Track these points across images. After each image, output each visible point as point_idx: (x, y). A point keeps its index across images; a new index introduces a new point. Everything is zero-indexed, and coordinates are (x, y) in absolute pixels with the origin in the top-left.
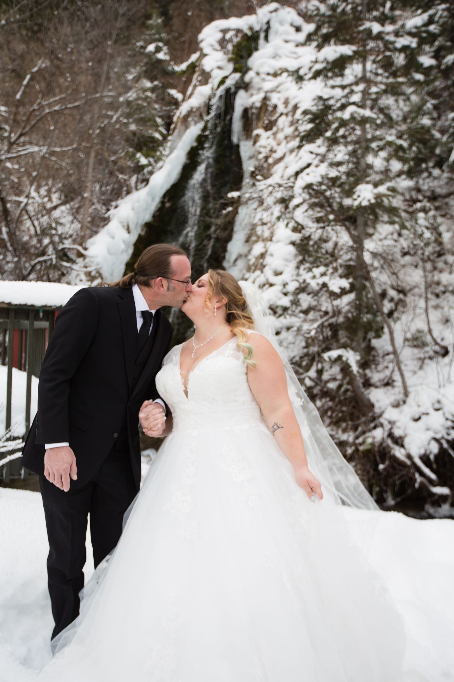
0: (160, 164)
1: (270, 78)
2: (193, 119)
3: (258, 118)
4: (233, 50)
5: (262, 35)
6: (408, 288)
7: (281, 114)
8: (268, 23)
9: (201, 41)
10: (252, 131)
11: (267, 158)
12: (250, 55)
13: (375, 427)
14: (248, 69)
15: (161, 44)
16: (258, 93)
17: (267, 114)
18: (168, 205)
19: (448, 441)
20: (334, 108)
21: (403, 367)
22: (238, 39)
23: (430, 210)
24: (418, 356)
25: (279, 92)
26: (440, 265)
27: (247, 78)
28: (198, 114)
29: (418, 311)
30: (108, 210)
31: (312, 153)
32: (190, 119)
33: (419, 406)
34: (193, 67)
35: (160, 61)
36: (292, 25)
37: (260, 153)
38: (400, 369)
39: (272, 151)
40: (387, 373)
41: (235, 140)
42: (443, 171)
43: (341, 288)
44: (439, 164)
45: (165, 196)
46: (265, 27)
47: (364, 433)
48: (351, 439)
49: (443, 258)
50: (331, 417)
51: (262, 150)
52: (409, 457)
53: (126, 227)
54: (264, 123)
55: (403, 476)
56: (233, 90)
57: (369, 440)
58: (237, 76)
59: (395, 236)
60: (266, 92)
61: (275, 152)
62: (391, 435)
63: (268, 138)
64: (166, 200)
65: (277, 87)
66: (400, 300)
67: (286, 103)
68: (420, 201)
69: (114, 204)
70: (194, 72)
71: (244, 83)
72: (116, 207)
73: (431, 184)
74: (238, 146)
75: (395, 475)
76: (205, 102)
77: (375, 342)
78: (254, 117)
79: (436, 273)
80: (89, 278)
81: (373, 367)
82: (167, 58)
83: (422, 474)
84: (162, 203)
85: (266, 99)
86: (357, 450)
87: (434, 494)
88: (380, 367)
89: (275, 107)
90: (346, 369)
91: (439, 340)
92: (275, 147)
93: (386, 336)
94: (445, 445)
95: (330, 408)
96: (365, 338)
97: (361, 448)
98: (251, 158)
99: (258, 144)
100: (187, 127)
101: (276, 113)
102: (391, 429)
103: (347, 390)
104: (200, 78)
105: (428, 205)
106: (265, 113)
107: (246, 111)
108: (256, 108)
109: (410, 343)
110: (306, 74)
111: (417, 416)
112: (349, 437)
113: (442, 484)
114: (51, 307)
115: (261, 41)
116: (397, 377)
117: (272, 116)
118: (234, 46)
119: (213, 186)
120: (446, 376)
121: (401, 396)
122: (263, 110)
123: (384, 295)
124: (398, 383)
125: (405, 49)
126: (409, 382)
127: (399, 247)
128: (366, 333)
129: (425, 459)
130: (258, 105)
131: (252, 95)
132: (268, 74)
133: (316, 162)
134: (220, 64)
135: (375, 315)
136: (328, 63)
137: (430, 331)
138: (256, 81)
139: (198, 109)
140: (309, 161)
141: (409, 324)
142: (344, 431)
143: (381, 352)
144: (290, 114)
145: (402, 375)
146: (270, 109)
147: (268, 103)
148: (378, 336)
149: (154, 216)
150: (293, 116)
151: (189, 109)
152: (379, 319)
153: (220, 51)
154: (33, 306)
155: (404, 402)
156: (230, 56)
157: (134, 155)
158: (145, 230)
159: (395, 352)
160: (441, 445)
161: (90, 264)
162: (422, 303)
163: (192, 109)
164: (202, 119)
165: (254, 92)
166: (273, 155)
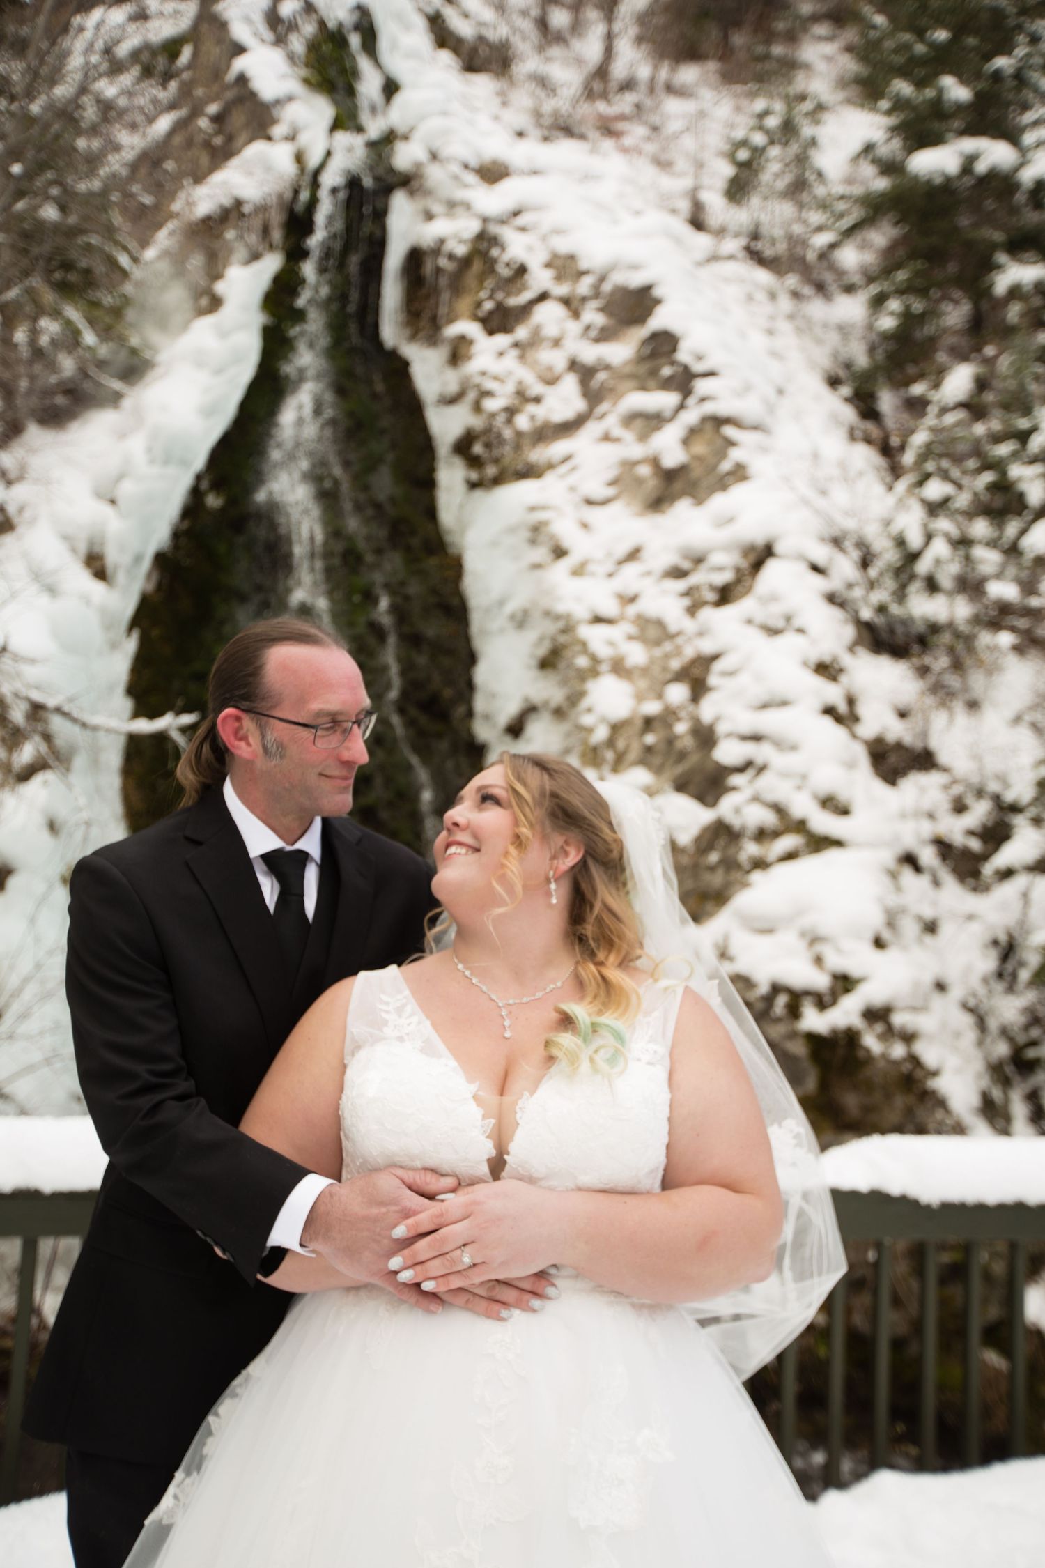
1: (471, 178)
2: (241, 237)
3: (459, 288)
4: (306, 58)
7: (543, 297)
8: (362, 11)
10: (441, 323)
11: (511, 412)
14: (391, 133)
17: (490, 283)
18: (213, 501)
25: (523, 229)
27: (400, 159)
28: (257, 223)
32: (230, 234)
37: (488, 394)
39: (524, 397)
41: (389, 339)
46: (356, 20)
51: (489, 385)
54: (479, 304)
56: (368, 182)
60: (485, 221)
61: (537, 400)
63: (501, 354)
64: (204, 485)
65: (516, 214)
71: (391, 170)
76: (280, 196)
78: (443, 281)
84: (196, 493)
85: (485, 238)
89: (522, 270)
92: (536, 388)
98: (452, 400)
99: (469, 365)
101: (524, 288)
106: (481, 279)
107: (415, 258)
108: (451, 257)
117: (508, 294)
118: (305, 43)
122: (477, 266)
130: (461, 250)
131: (429, 216)
132: (466, 166)
138: (435, 175)
139: (262, 209)
146: (502, 270)
147: (495, 252)
149: (176, 535)
151: (227, 202)
153: (276, 46)
156: (307, 72)
158: (157, 577)
163: (239, 203)
164: (271, 247)
165: (437, 208)
166: (531, 408)
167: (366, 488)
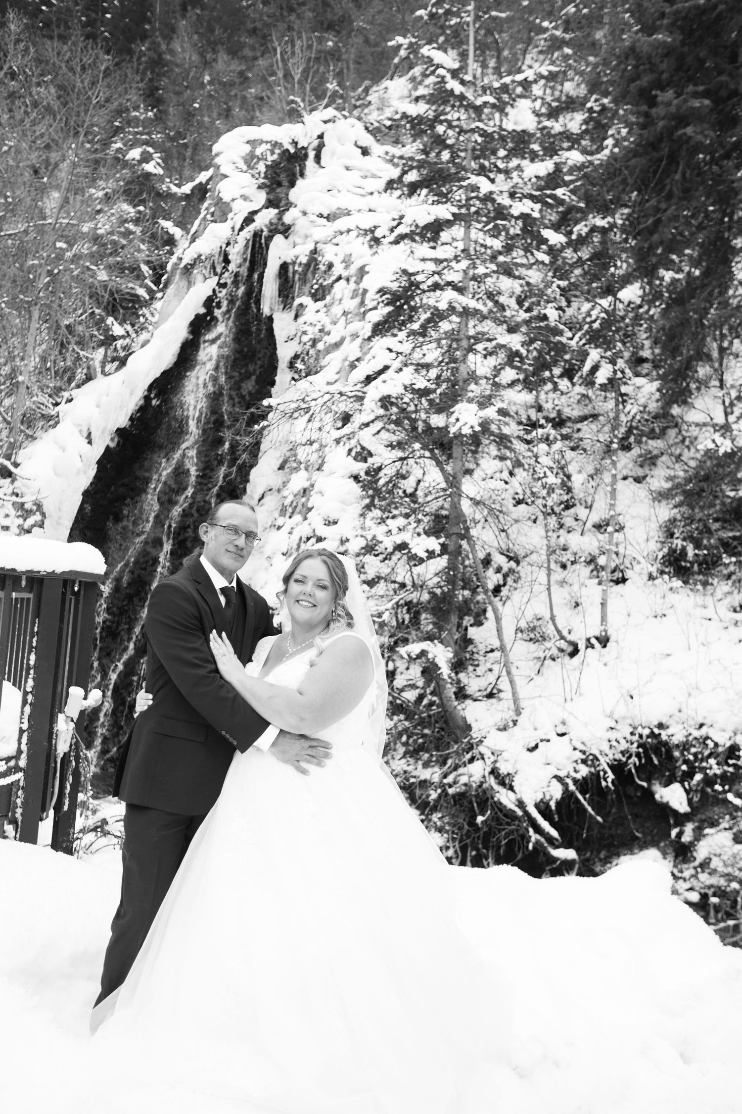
0: (144, 336)
1: (322, 221)
2: (201, 272)
3: (304, 280)
4: (265, 173)
5: (312, 154)
6: (521, 553)
7: (339, 278)
8: (321, 137)
9: (217, 155)
10: (293, 299)
11: (314, 342)
12: (292, 184)
13: (472, 760)
14: (289, 205)
15: (150, 150)
16: (304, 243)
17: (317, 275)
19: (575, 781)
20: (424, 287)
21: (514, 671)
22: (275, 157)
23: (556, 439)
24: (536, 655)
25: (336, 245)
26: (568, 521)
27: (287, 218)
28: (208, 264)
29: (536, 588)
30: (57, 404)
31: (391, 350)
32: (195, 271)
33: (536, 729)
34: (202, 191)
35: (148, 175)
36: (356, 144)
37: (304, 332)
38: (509, 673)
39: (324, 332)
40: (492, 678)
41: (266, 310)
42: (573, 384)
43: (427, 551)
44: (569, 374)
45: (151, 388)
46: (316, 143)
47: (456, 768)
48: (436, 778)
49: (572, 511)
50: (405, 744)
51: (306, 328)
52: (521, 804)
53: (85, 435)
54: (312, 287)
55: (512, 832)
56: (265, 234)
57: (464, 780)
58: (272, 212)
59: (505, 475)
60: (316, 243)
61: (329, 333)
62: (494, 772)
63: (318, 311)
64: (152, 396)
65: (334, 236)
66: (511, 571)
67: (347, 262)
68: (542, 426)
69: (66, 395)
70: (203, 199)
71: (283, 224)
72: (70, 400)
73: (556, 402)
74: (270, 319)
75: (500, 831)
76: (219, 248)
77: (473, 632)
78: (297, 277)
79: (562, 532)
80: (20, 513)
81: (471, 668)
82: (160, 171)
83: (538, 830)
85: (315, 251)
86: (445, 793)
87: (555, 859)
88: (480, 670)
89: (330, 266)
90: (430, 671)
91: (565, 633)
92: (329, 327)
93: (490, 623)
94: (572, 787)
95: (406, 730)
96: (459, 625)
97: (451, 791)
98: (290, 339)
99: (301, 320)
100: (190, 284)
101: (331, 275)
102: (496, 762)
103: (431, 704)
104: (212, 210)
105: (553, 432)
106: (314, 273)
107: (284, 267)
108: (301, 264)
109: (525, 636)
110: (384, 237)
111: (533, 745)
112: (433, 774)
113: (567, 844)
114: (39, 572)
115: (310, 163)
116: (504, 684)
117: (325, 279)
118: (267, 166)
119: (229, 377)
120: (575, 686)
121: (511, 714)
122: (311, 268)
123: (487, 562)
124: (507, 695)
125: (525, 217)
126: (522, 694)
127: (511, 492)
128: (461, 618)
129: (543, 808)
130: (304, 260)
131: (294, 244)
132: (321, 216)
133: (397, 364)
134: (246, 192)
135: (474, 591)
136: (417, 226)
137: (553, 618)
138: (302, 224)
139: (210, 256)
140: (388, 363)
141: (523, 608)
142: (426, 765)
143: (482, 648)
144: (353, 279)
145: (512, 682)
146: (322, 268)
147: (320, 258)
148: (478, 623)
149: (131, 419)
150: (357, 283)
151: (196, 256)
152: (480, 597)
153: (246, 172)
154: (14, 570)
155: (515, 723)
156: (262, 181)
157: (103, 320)
158: (116, 440)
159: (502, 649)
160: (566, 785)
161: (24, 490)
162: (542, 576)
163: (201, 255)
164: (216, 274)
165: (298, 240)
166: (326, 338)
167: (239, 388)
